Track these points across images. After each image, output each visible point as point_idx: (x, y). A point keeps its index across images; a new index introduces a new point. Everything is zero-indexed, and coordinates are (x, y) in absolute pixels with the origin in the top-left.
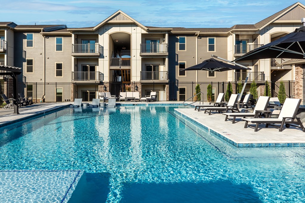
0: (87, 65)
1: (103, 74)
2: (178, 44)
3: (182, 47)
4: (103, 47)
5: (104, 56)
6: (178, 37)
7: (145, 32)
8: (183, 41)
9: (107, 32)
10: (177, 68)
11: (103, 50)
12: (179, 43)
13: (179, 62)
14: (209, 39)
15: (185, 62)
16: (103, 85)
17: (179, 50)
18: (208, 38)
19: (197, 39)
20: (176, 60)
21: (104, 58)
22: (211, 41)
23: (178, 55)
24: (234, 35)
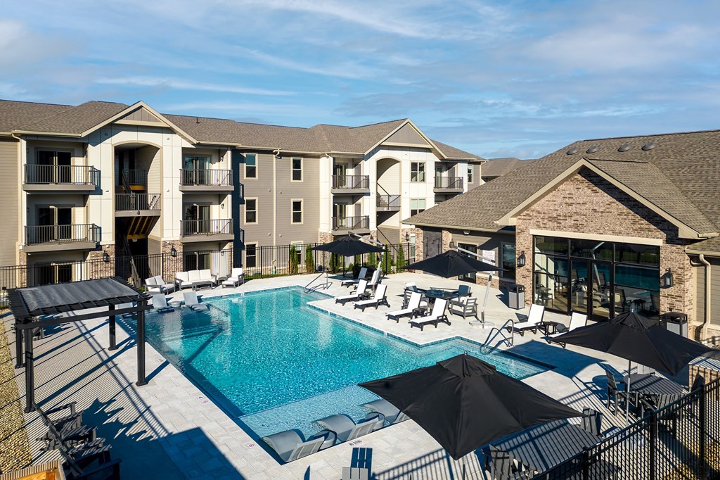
0: (51, 207)
1: (100, 228)
2: (243, 167)
3: (251, 173)
4: (100, 171)
5: (102, 190)
6: (245, 155)
7: (189, 145)
8: (252, 160)
9: (108, 140)
10: (243, 209)
11: (100, 177)
12: (245, 165)
13: (245, 199)
14: (294, 160)
15: (257, 198)
16: (101, 250)
17: (245, 178)
18: (292, 158)
19: (275, 159)
20: (241, 195)
21: (101, 194)
22: (297, 164)
23: (243, 185)
24: (332, 159)
